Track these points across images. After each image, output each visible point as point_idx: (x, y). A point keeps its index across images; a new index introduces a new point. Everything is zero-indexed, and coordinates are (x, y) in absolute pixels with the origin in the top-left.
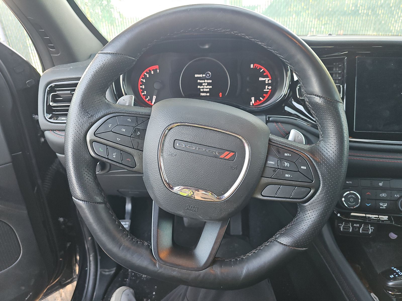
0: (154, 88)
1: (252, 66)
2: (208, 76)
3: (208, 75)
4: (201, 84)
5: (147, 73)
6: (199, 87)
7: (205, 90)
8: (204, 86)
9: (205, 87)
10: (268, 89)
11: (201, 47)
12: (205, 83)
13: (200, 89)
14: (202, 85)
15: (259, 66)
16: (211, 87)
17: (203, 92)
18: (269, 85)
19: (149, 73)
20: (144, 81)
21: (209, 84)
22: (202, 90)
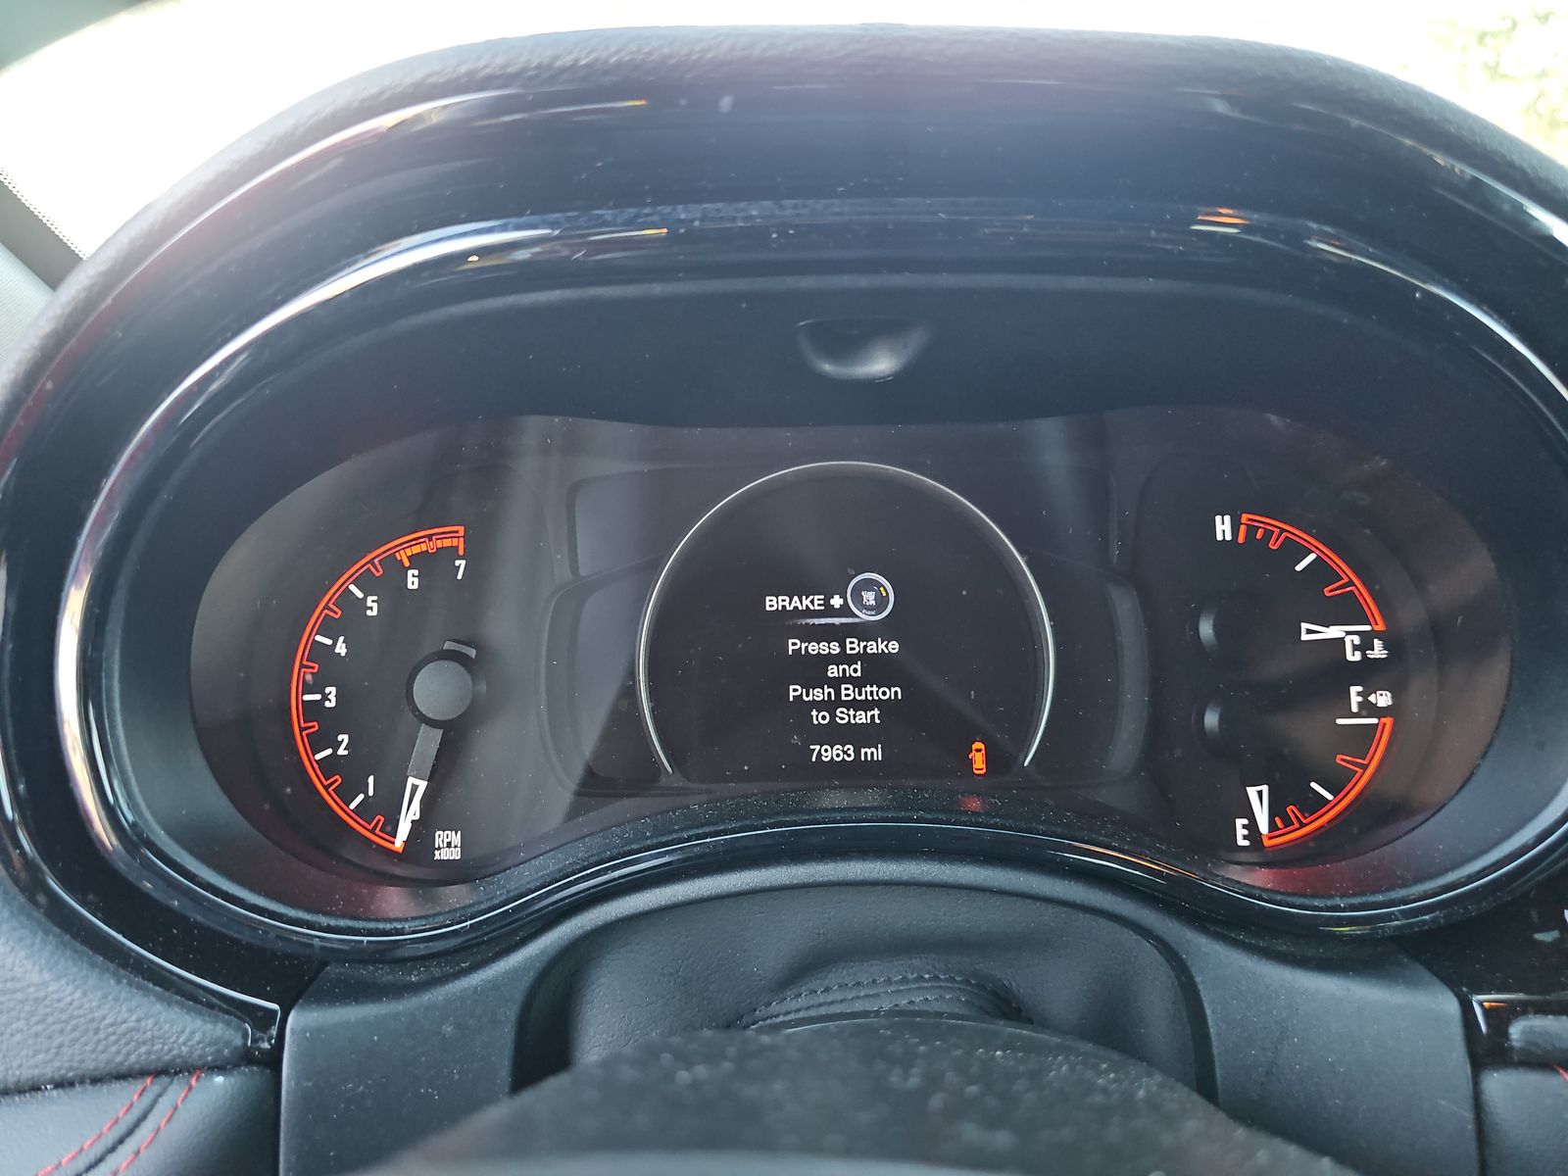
0: (415, 709)
1: (1223, 527)
2: (869, 608)
3: (869, 597)
4: (813, 671)
5: (366, 583)
6: (794, 691)
7: (843, 716)
8: (836, 683)
9: (848, 692)
10: (1367, 708)
11: (828, 367)
12: (843, 658)
13: (804, 708)
14: (822, 681)
15: (1279, 531)
16: (894, 692)
17: (835, 734)
18: (1368, 674)
19: (388, 583)
20: (341, 649)
21: (877, 670)
22: (819, 718)
